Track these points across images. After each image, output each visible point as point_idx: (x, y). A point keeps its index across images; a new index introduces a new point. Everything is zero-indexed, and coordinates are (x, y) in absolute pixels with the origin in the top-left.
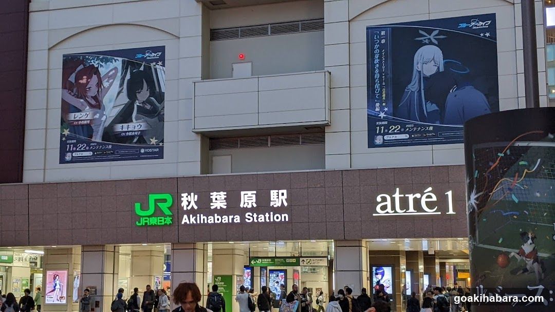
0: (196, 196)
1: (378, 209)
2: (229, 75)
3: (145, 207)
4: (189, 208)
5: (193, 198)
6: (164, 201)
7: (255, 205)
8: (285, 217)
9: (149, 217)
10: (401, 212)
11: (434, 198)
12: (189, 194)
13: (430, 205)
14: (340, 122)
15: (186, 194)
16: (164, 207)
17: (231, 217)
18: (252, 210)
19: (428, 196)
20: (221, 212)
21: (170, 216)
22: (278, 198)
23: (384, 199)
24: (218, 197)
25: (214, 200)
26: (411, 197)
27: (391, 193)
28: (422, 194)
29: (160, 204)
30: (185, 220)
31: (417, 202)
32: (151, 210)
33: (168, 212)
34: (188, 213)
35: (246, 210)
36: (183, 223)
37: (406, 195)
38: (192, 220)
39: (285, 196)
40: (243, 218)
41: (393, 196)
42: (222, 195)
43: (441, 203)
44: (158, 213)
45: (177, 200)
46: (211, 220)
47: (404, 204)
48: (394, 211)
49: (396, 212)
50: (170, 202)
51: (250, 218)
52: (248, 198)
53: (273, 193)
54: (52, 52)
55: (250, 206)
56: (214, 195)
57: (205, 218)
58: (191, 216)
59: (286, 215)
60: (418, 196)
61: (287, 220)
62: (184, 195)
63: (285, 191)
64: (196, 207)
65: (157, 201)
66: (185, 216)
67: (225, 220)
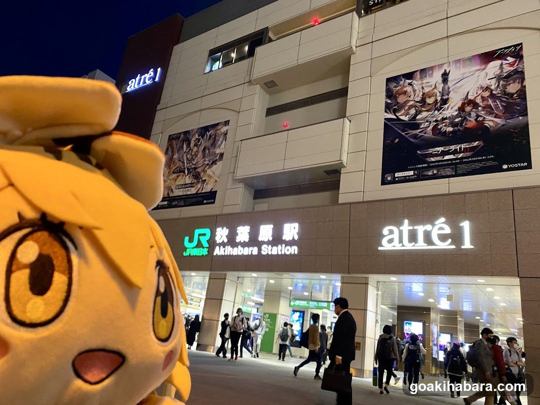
0: (227, 231)
1: (384, 241)
4: (221, 241)
5: (225, 232)
6: (204, 235)
7: (270, 238)
8: (294, 249)
9: (193, 248)
10: (409, 246)
11: (448, 230)
12: (223, 229)
13: (443, 238)
15: (221, 229)
17: (251, 249)
18: (268, 243)
19: (440, 227)
20: (244, 244)
21: (207, 248)
22: (290, 231)
23: (391, 232)
24: (243, 232)
25: (239, 234)
26: (421, 229)
28: (433, 225)
29: (201, 238)
30: (217, 251)
31: (427, 234)
32: (195, 243)
33: (205, 244)
34: (220, 245)
35: (263, 243)
36: (215, 254)
37: (416, 227)
38: (222, 252)
39: (297, 230)
40: (260, 250)
41: (401, 228)
42: (247, 229)
44: (199, 245)
45: (213, 235)
46: (235, 251)
47: (413, 237)
48: (401, 244)
49: (403, 246)
50: (208, 236)
51: (266, 250)
52: (266, 232)
54: (163, 134)
55: (266, 240)
56: (240, 229)
57: (231, 250)
58: (222, 248)
59: (297, 248)
60: (428, 227)
61: (296, 253)
62: (219, 230)
63: (297, 225)
64: (225, 240)
65: (200, 235)
66: (217, 248)
67: (246, 251)
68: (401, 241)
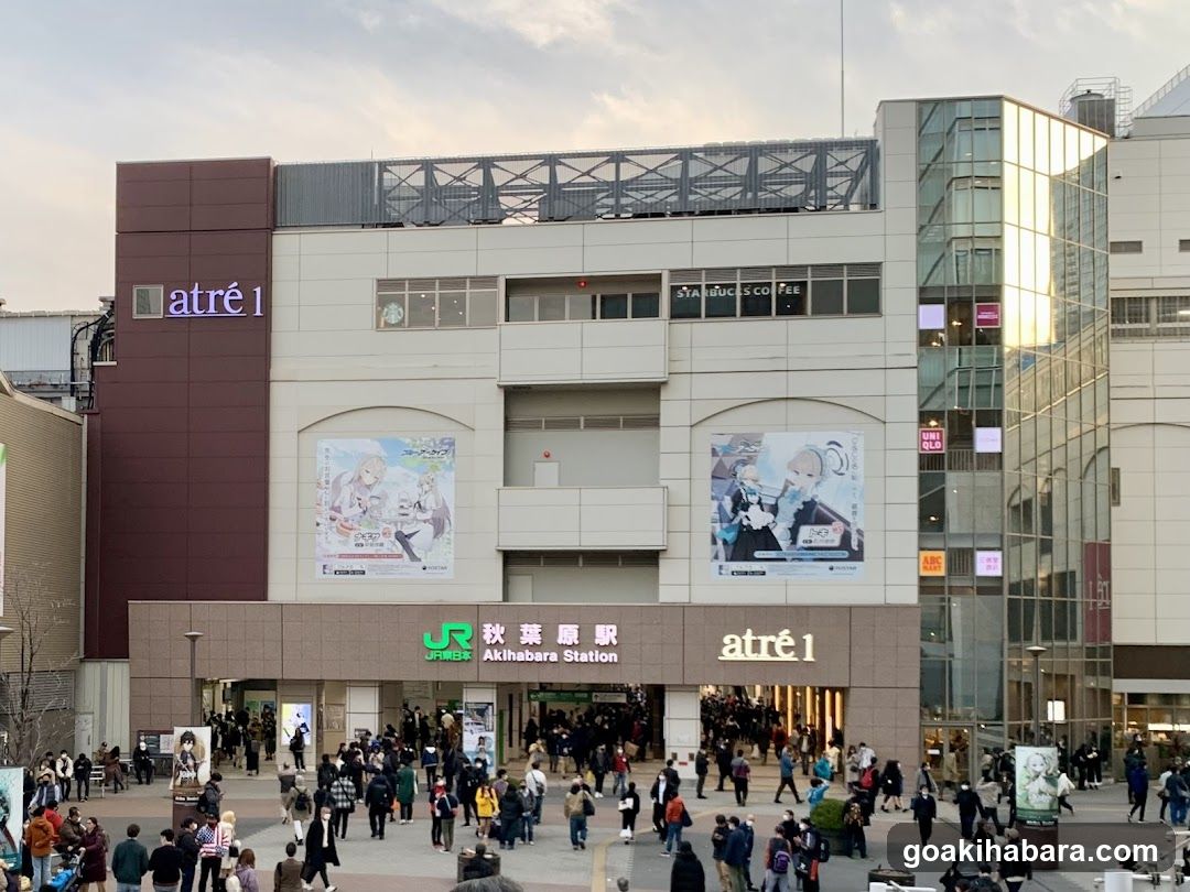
0: (503, 628)
1: (725, 651)
2: (530, 483)
3: (436, 636)
4: (493, 642)
5: (499, 630)
6: (462, 631)
7: (577, 642)
8: (612, 657)
9: (442, 650)
10: (752, 657)
11: (791, 642)
12: (494, 625)
13: (786, 649)
14: (678, 546)
15: (490, 625)
16: (461, 639)
17: (546, 654)
18: (573, 647)
19: (784, 638)
20: (533, 647)
21: (468, 650)
22: (605, 634)
23: (733, 641)
24: (531, 631)
25: (525, 634)
26: (764, 640)
27: (741, 634)
28: (777, 636)
29: (456, 636)
30: (488, 655)
31: (771, 645)
32: (445, 642)
33: (465, 645)
34: (492, 647)
35: (565, 647)
36: (485, 659)
37: (759, 638)
38: (497, 656)
39: (615, 633)
40: (561, 656)
41: (744, 638)
42: (536, 628)
43: (799, 648)
44: (453, 644)
45: (478, 632)
46: (520, 657)
47: (756, 646)
48: (744, 655)
49: (746, 656)
50: (468, 634)
51: (569, 656)
52: (568, 634)
53: (600, 629)
54: (302, 435)
55: (570, 643)
56: (525, 628)
57: (513, 654)
58: (496, 651)
59: (615, 655)
60: (772, 638)
61: (616, 660)
62: (487, 626)
63: (614, 627)
64: (502, 641)
65: (451, 631)
66: (488, 651)
67: (539, 657)
68: (743, 652)
